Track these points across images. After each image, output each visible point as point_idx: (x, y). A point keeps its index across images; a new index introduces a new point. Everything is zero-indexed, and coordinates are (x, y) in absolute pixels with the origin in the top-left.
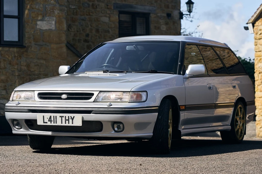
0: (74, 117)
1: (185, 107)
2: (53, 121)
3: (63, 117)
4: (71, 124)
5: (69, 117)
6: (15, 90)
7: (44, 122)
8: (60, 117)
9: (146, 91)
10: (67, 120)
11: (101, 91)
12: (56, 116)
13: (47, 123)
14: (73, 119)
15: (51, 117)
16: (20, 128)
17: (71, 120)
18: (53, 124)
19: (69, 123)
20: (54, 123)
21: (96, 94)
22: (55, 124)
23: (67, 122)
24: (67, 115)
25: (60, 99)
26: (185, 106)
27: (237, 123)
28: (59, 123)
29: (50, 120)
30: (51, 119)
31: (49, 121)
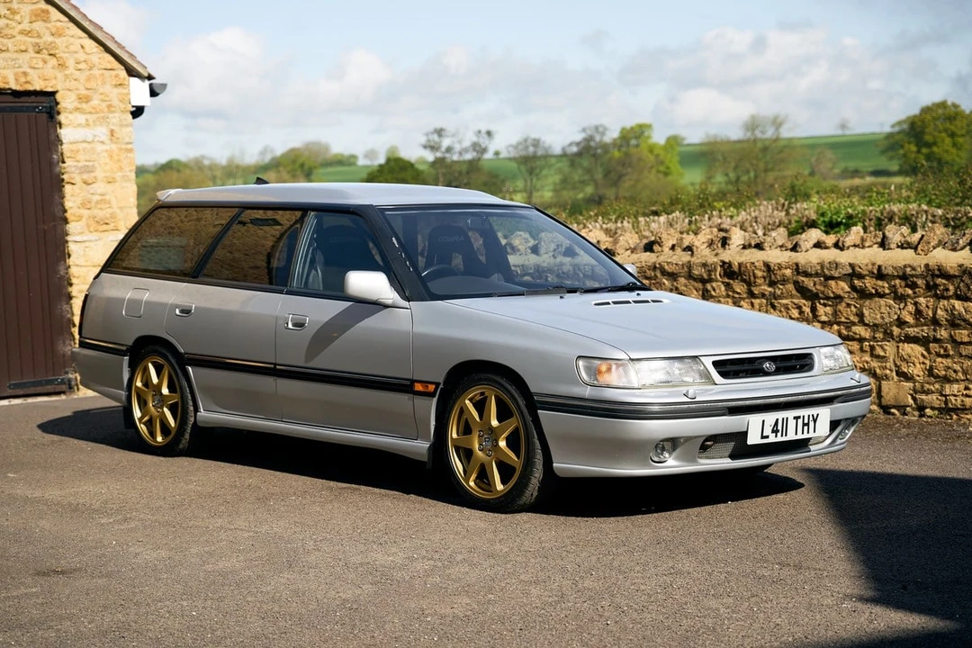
0: (818, 415)
2: (780, 431)
3: (799, 417)
4: (811, 434)
5: (809, 416)
7: (763, 437)
8: (795, 418)
10: (806, 425)
12: (787, 419)
13: (767, 437)
14: (815, 421)
15: (777, 421)
16: (666, 459)
18: (780, 439)
19: (808, 432)
20: (782, 436)
22: (784, 439)
23: (806, 429)
24: (805, 412)
28: (791, 436)
29: (775, 429)
31: (773, 432)
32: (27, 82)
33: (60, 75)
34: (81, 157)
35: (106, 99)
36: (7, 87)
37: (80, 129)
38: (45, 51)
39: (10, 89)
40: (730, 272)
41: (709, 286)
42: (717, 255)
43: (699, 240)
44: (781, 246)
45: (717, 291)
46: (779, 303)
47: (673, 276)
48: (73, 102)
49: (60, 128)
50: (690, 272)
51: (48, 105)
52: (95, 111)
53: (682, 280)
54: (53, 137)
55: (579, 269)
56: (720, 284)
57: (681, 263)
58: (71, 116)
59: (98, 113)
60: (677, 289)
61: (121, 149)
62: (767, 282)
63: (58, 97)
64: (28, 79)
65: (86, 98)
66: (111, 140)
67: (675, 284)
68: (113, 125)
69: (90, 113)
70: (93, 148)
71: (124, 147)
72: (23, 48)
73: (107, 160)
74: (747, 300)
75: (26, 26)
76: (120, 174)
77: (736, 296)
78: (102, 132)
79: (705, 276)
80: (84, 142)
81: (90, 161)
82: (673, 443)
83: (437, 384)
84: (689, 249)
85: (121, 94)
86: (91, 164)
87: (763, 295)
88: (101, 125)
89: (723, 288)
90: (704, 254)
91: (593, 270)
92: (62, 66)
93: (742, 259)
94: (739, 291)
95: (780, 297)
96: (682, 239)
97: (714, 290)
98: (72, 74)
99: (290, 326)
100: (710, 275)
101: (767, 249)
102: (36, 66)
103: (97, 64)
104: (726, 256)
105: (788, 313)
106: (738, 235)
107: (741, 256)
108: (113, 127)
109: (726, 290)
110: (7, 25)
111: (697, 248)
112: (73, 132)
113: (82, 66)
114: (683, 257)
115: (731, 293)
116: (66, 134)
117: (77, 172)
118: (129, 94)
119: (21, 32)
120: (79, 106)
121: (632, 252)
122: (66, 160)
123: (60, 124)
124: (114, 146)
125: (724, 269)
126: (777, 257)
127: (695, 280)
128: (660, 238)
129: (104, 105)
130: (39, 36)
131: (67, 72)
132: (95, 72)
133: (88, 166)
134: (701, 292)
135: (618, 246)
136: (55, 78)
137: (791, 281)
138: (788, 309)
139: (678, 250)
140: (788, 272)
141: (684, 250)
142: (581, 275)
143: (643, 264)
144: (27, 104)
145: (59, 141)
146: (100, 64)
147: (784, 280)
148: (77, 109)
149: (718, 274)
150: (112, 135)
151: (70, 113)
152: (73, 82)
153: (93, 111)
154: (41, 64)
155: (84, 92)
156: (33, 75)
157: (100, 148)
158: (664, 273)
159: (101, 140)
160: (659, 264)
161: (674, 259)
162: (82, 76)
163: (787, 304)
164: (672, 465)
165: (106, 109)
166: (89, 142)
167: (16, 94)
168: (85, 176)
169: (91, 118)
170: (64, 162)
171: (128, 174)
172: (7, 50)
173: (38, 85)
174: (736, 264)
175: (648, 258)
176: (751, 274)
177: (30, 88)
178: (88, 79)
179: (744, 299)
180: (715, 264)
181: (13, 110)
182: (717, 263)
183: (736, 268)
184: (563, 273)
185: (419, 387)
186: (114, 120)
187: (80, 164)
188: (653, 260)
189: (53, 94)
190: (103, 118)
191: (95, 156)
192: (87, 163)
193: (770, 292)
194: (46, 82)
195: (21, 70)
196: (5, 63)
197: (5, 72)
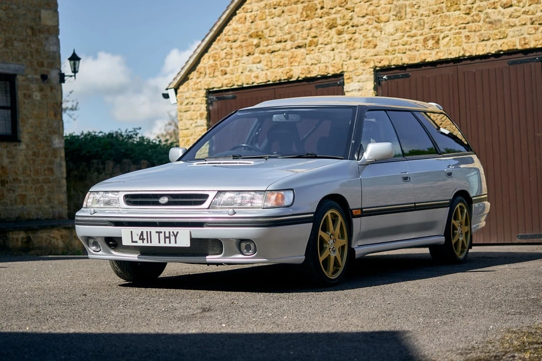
0: (178, 232)
1: (362, 212)
2: (146, 239)
3: (161, 232)
4: (173, 244)
5: (170, 232)
6: (90, 190)
7: (133, 242)
8: (157, 232)
9: (292, 189)
10: (167, 238)
11: (219, 192)
12: (150, 232)
13: (136, 242)
14: (176, 236)
15: (142, 233)
16: (98, 250)
17: (173, 238)
18: (145, 244)
19: (170, 243)
20: (148, 242)
21: (212, 195)
22: (149, 245)
23: (167, 240)
24: (167, 230)
25: (158, 204)
26: (361, 209)
27: (455, 232)
28: (155, 243)
30: (143, 237)
31: (140, 239)
36: (515, 48)
38: (536, 22)
39: (517, 49)
51: (541, 57)
64: (527, 41)
72: (523, 22)
75: (526, 8)
102: (531, 33)
110: (515, 10)
119: (524, 13)
130: (533, 14)
144: (530, 57)
154: (533, 32)
156: (530, 38)
164: (102, 254)
172: (515, 26)
173: (532, 45)
177: (527, 47)
181: (522, 62)
194: (537, 42)
195: (523, 36)
196: (513, 33)
197: (514, 39)
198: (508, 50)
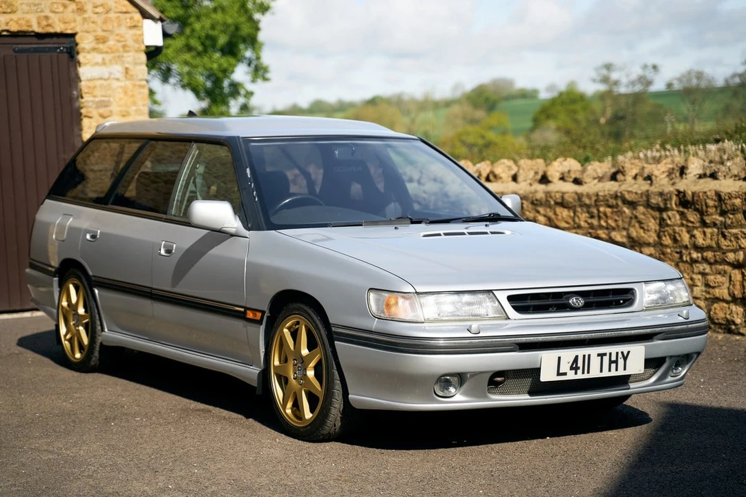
0: (629, 352)
2: (581, 368)
3: (605, 354)
4: (621, 372)
5: (617, 353)
8: (599, 355)
10: (613, 362)
11: (644, 283)
12: (589, 356)
13: (565, 374)
14: (625, 359)
15: (577, 357)
16: (454, 394)
17: (621, 362)
18: (580, 376)
19: (617, 370)
20: (583, 373)
22: (586, 376)
23: (613, 366)
28: (595, 373)
29: (574, 366)
30: (576, 364)
31: (572, 368)
32: (48, 25)
33: (79, 19)
34: (97, 92)
35: (122, 39)
36: (30, 30)
37: (97, 68)
39: (33, 32)
40: (685, 202)
41: (665, 216)
42: (673, 184)
43: (658, 170)
44: (735, 176)
45: (673, 220)
46: (729, 233)
47: (632, 205)
48: (91, 42)
49: (80, 66)
50: (648, 200)
51: (68, 46)
52: (111, 51)
53: (641, 209)
54: (73, 75)
55: (551, 197)
56: (675, 212)
57: (639, 192)
58: (89, 56)
59: (113, 52)
60: (636, 217)
61: (135, 86)
62: (719, 211)
63: (78, 38)
64: (50, 22)
65: (103, 39)
66: (126, 77)
67: (634, 212)
68: (128, 63)
69: (107, 52)
70: (109, 85)
71: (138, 83)
73: (122, 96)
74: (700, 229)
76: (134, 108)
77: (690, 225)
78: (117, 70)
79: (662, 205)
80: (101, 79)
81: (105, 96)
82: (461, 378)
83: (263, 312)
84: (649, 178)
85: (135, 35)
86: (107, 99)
87: (715, 225)
88: (117, 63)
89: (678, 217)
90: (663, 183)
91: (563, 197)
92: (81, 10)
93: (696, 189)
94: (692, 220)
95: (731, 226)
96: (643, 168)
97: (670, 219)
98: (89, 18)
99: (163, 252)
100: (666, 204)
101: (721, 178)
102: (57, 10)
103: (113, 8)
104: (682, 185)
105: (737, 242)
106: (696, 164)
107: (695, 186)
108: (127, 66)
109: (681, 219)
111: (656, 177)
112: (90, 70)
113: (100, 10)
114: (643, 186)
115: (684, 222)
116: (85, 72)
117: (94, 106)
118: (142, 35)
120: (97, 46)
121: (599, 181)
122: (84, 95)
123: (79, 63)
124: (128, 83)
125: (680, 199)
126: (729, 187)
127: (653, 208)
128: (623, 167)
129: (120, 45)
131: (86, 16)
132: (112, 15)
133: (103, 101)
134: (658, 221)
135: (585, 174)
136: (75, 21)
137: (740, 210)
138: (738, 239)
139: (640, 179)
140: (738, 202)
141: (645, 179)
142: (552, 203)
143: (606, 193)
144: (49, 45)
145: (78, 79)
146: (116, 7)
147: (734, 210)
148: (94, 49)
149: (673, 203)
150: (127, 73)
151: (88, 52)
152: (91, 25)
153: (109, 51)
154: (61, 9)
155: (100, 33)
156: (54, 19)
157: (115, 84)
158: (625, 202)
159: (116, 77)
160: (621, 193)
161: (635, 188)
162: (99, 20)
163: (736, 234)
164: (459, 400)
165: (121, 49)
166: (105, 80)
167: (39, 36)
168: (102, 110)
169: (108, 57)
170: (82, 98)
171: (142, 108)
173: (58, 28)
174: (690, 193)
175: (611, 187)
176: (704, 203)
177: (51, 30)
178: (105, 22)
179: (696, 228)
180: (670, 193)
181: (37, 51)
182: (673, 192)
183: (689, 198)
184: (537, 200)
185: (250, 315)
186: (129, 59)
187: (97, 99)
188: (615, 189)
189: (73, 35)
190: (119, 57)
191: (109, 92)
192: (103, 99)
193: (721, 222)
194: (67, 25)
195: (43, 14)
196: (28, 8)
197: (28, 16)
198: (19, 32)
